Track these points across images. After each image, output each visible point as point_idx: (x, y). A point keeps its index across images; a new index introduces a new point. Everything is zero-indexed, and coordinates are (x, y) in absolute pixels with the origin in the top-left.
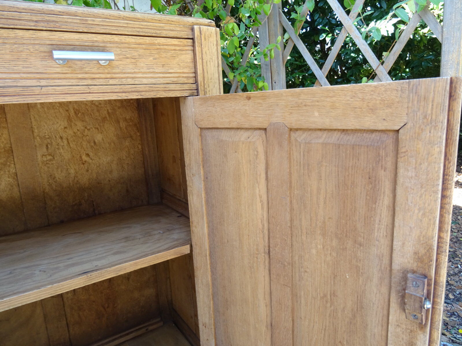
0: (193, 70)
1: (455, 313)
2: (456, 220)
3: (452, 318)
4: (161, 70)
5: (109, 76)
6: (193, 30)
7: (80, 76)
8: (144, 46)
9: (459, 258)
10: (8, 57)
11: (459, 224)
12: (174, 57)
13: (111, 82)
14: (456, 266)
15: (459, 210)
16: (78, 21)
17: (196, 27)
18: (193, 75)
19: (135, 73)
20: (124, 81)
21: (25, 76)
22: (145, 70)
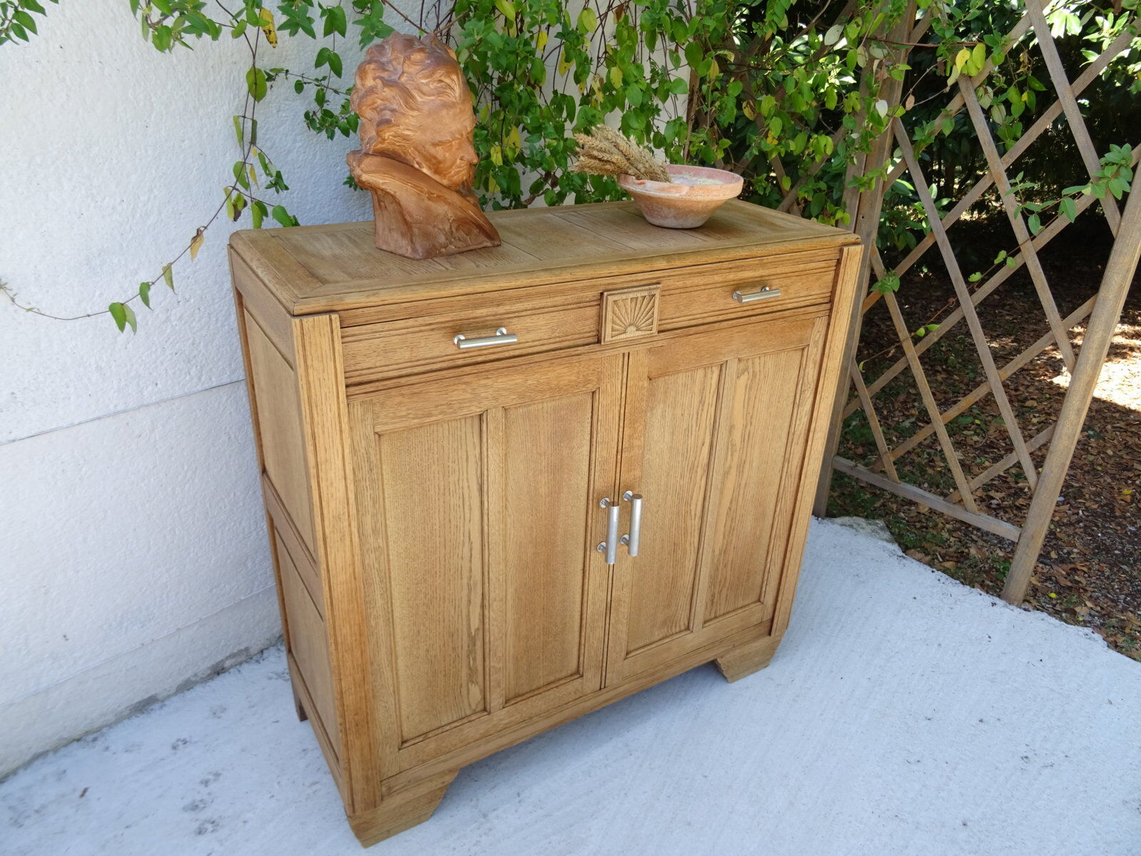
0: (830, 290)
1: (1054, 578)
2: (1101, 432)
3: (1047, 584)
4: (805, 293)
5: (764, 305)
6: (841, 251)
7: (745, 308)
8: (797, 274)
9: (1086, 499)
10: (705, 300)
11: (1104, 440)
12: (818, 279)
13: (766, 310)
14: (1076, 511)
15: (1114, 412)
16: (757, 262)
17: (846, 249)
18: (829, 294)
19: (785, 300)
20: (775, 309)
21: (710, 314)
22: (792, 296)
